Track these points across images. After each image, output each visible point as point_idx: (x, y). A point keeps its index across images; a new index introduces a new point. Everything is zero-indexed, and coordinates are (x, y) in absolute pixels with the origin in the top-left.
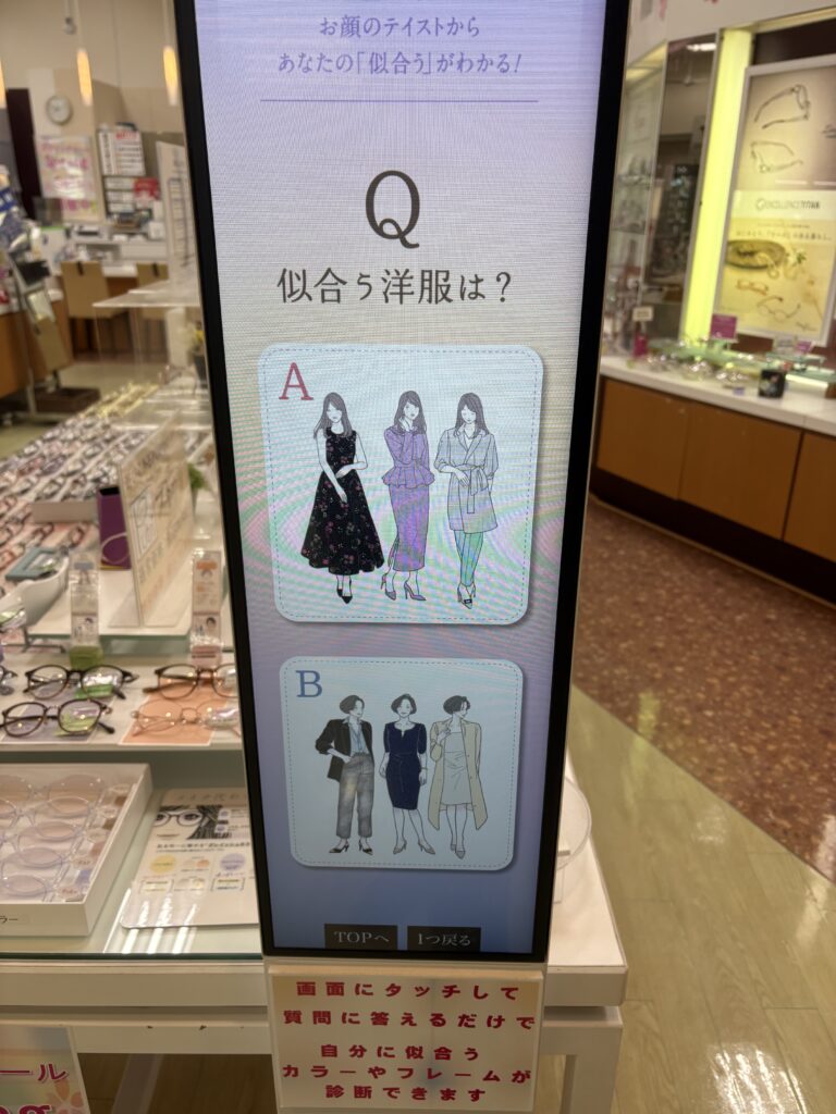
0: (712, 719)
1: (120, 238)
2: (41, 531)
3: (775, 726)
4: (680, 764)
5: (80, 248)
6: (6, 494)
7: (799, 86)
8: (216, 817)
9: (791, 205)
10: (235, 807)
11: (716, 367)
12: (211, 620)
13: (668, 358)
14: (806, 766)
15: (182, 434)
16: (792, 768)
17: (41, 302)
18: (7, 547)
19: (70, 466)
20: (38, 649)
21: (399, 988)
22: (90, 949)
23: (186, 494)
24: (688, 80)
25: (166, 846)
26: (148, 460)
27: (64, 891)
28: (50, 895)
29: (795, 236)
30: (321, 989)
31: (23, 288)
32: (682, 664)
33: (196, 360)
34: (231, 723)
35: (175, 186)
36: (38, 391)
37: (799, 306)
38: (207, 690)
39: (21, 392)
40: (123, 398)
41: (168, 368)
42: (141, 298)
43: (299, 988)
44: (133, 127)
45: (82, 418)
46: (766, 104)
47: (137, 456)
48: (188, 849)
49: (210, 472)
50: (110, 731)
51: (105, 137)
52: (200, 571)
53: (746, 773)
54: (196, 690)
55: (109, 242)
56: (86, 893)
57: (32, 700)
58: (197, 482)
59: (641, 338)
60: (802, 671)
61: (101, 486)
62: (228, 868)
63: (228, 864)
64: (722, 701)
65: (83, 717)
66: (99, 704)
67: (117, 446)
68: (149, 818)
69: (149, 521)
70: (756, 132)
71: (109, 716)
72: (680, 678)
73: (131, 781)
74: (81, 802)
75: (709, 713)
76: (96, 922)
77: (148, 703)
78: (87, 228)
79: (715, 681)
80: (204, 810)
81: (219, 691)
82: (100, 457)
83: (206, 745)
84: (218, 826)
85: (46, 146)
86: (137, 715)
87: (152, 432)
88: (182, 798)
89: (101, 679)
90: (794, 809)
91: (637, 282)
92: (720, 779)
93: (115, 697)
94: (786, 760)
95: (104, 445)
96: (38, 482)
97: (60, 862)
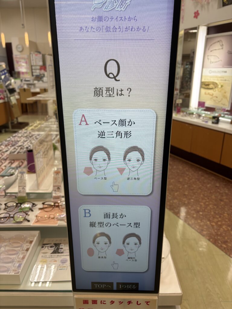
0: (202, 215)
1: (36, 82)
2: (11, 162)
3: (220, 217)
4: (193, 228)
5: (25, 85)
6: (2, 152)
7: (220, 40)
8: (59, 247)
9: (219, 72)
10: (65, 244)
11: (199, 116)
12: (59, 188)
13: (186, 113)
14: (230, 229)
15: (51, 135)
16: (226, 229)
17: (14, 99)
18: (1, 167)
19: (20, 144)
20: (9, 197)
21: (114, 302)
22: (21, 288)
23: (52, 152)
24: (189, 40)
25: (44, 256)
26: (41, 142)
27: (14, 270)
28: (9, 271)
29: (220, 80)
30: (90, 302)
31: (9, 95)
32: (193, 199)
33: (55, 114)
34: (64, 219)
35: (50, 67)
36: (12, 123)
37: (222, 99)
38: (57, 209)
39: (7, 123)
40: (35, 125)
41: (47, 116)
42: (40, 97)
43: (83, 302)
44: (40, 52)
45: (24, 130)
46: (211, 45)
47: (38, 141)
48: (51, 257)
49: (59, 145)
50: (29, 221)
51: (32, 55)
52: (55, 174)
53: (212, 231)
54: (54, 209)
55: (33, 83)
56: (20, 271)
57: (6, 212)
58: (55, 148)
59: (179, 108)
60: (227, 201)
61: (28, 149)
62: (63, 263)
63: (63, 262)
64: (205, 210)
65: (21, 217)
66: (26, 213)
67: (33, 138)
68: (39, 248)
69: (41, 160)
70: (208, 53)
71: (28, 217)
72: (192, 203)
73: (34, 236)
74: (19, 243)
75: (201, 213)
76: (23, 280)
77: (40, 213)
78: (27, 79)
79: (202, 204)
80: (56, 245)
81: (61, 209)
82: (28, 141)
83: (57, 225)
84: (60, 250)
85: (16, 58)
86: (37, 216)
87: (43, 134)
88: (49, 241)
89: (27, 205)
90: (227, 242)
91: (177, 93)
92: (205, 233)
93: (30, 211)
94: (224, 227)
95: (30, 138)
96: (10, 149)
97: (12, 262)
